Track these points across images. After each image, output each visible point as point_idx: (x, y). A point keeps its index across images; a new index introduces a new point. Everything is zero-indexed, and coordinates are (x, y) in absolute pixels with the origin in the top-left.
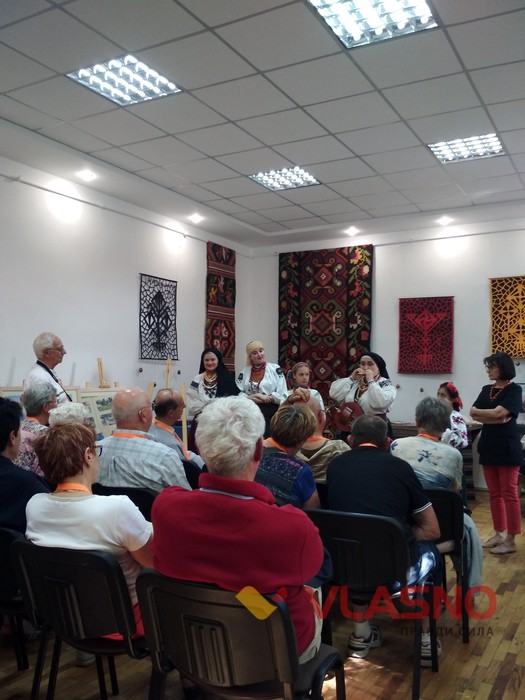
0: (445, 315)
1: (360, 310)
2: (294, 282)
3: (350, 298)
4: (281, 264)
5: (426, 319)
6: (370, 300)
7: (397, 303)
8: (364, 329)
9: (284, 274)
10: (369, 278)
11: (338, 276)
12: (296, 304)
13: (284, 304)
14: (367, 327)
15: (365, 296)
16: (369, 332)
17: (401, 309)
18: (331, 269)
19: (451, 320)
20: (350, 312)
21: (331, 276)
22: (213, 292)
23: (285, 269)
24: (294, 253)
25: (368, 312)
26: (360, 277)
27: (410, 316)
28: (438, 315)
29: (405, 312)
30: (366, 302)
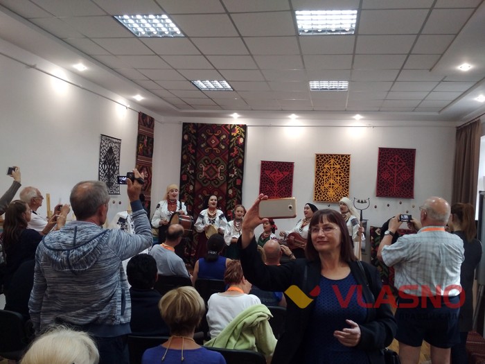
0: (288, 173)
1: (236, 166)
2: (193, 143)
3: (231, 157)
4: (184, 130)
5: (277, 175)
6: (243, 160)
7: (260, 163)
8: (239, 178)
9: (186, 137)
10: (243, 146)
11: (223, 142)
12: (194, 158)
13: (185, 157)
14: (240, 176)
15: (240, 157)
16: (242, 180)
17: (262, 167)
18: (218, 137)
19: (292, 177)
20: (230, 167)
21: (218, 142)
22: (141, 147)
23: (186, 133)
24: (194, 124)
25: (241, 167)
26: (238, 145)
27: (267, 172)
28: (285, 173)
29: (264, 169)
30: (240, 161)
